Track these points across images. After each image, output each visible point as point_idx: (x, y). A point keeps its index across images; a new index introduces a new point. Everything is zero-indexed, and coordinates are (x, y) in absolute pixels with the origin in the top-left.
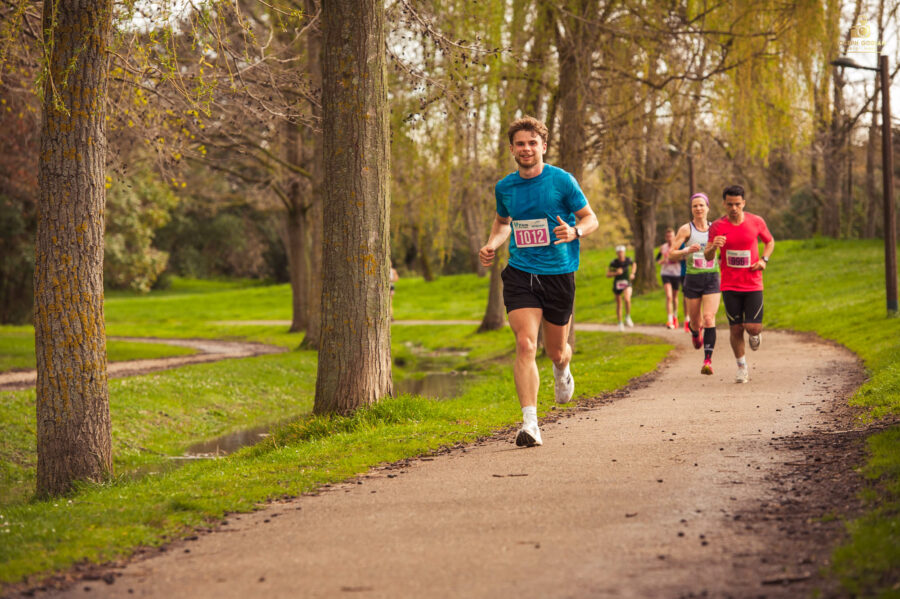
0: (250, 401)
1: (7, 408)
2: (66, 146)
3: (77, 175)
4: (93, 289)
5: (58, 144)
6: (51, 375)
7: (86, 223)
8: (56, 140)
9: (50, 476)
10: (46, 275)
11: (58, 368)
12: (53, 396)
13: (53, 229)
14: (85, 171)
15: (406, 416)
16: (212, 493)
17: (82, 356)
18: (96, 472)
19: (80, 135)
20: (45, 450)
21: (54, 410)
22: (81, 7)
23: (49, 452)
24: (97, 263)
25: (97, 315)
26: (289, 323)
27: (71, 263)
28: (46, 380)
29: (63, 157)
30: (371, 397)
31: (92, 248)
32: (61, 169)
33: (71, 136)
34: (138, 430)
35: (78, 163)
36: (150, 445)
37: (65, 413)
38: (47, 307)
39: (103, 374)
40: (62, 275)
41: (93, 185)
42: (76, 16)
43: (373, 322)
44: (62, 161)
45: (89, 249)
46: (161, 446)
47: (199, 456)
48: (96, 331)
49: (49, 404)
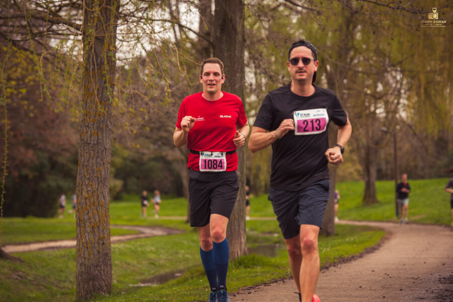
0: (170, 257)
1: (50, 259)
2: (92, 130)
3: (98, 144)
4: (104, 200)
5: (89, 129)
6: (84, 241)
7: (101, 168)
8: (88, 126)
9: (83, 292)
10: (82, 193)
11: (87, 238)
12: (84, 252)
13: (85, 170)
14: (101, 141)
15: (254, 264)
16: (164, 299)
17: (99, 232)
18: (105, 289)
19: (99, 124)
20: (80, 278)
21: (85, 258)
22: (101, 62)
23: (82, 280)
24: (107, 186)
25: (106, 212)
26: (185, 218)
27: (94, 187)
28: (81, 243)
29: (91, 135)
30: (236, 255)
31: (104, 179)
32: (90, 140)
33: (95, 124)
34: (115, 271)
35: (98, 138)
36: (121, 279)
37: (90, 260)
38: (82, 208)
39: (109, 241)
40: (89, 192)
41: (105, 148)
42: (99, 67)
43: (237, 217)
44: (91, 137)
45: (102, 179)
46: (127, 280)
47: (146, 285)
48: (105, 220)
49: (82, 256)
